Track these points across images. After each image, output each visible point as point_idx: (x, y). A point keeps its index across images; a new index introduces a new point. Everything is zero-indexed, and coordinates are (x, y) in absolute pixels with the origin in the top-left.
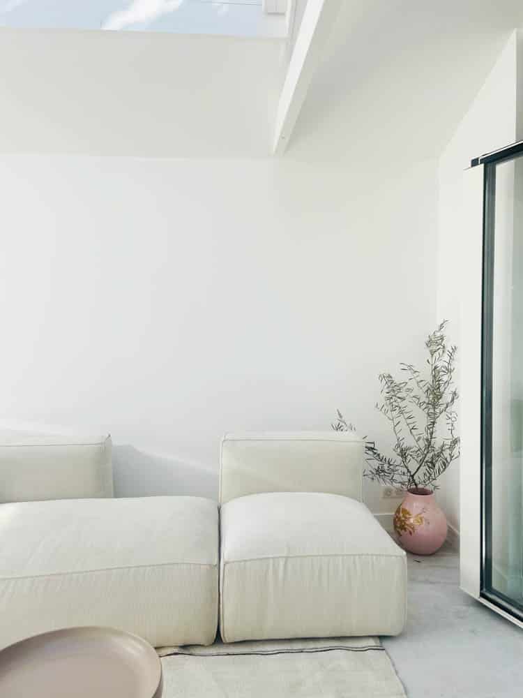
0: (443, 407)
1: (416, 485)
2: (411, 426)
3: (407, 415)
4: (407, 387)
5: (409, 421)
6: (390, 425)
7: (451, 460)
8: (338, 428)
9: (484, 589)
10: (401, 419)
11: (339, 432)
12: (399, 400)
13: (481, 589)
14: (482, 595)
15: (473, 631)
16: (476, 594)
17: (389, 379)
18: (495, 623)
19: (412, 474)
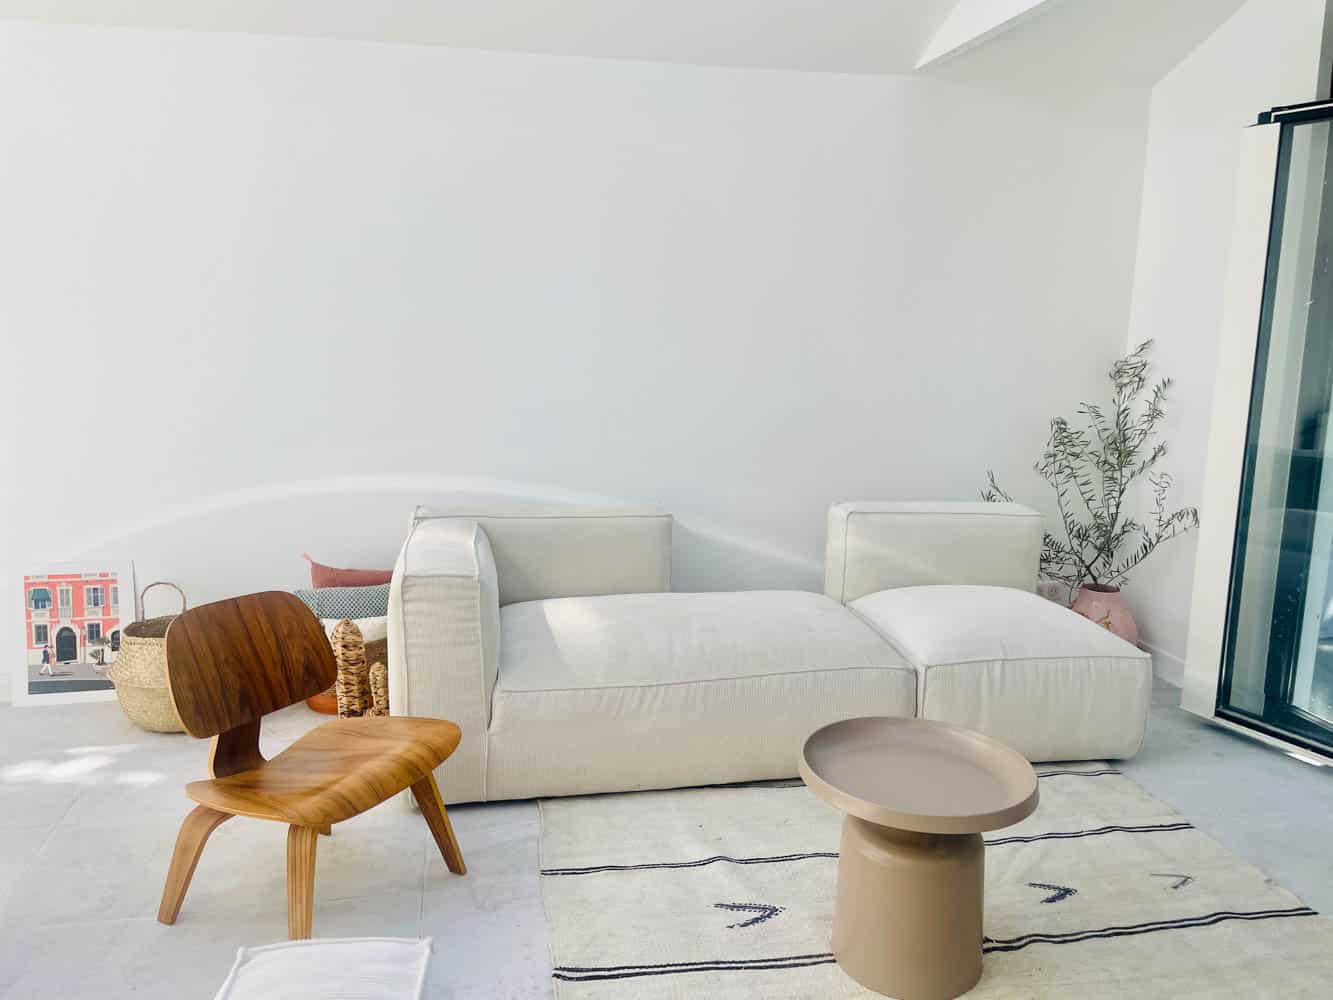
0: (1136, 468)
1: (1094, 578)
2: (1087, 496)
3: (1081, 481)
4: (1081, 439)
5: (1084, 489)
6: (1054, 493)
7: (1158, 542)
8: (990, 498)
9: (1221, 707)
10: (1072, 485)
11: (991, 503)
12: (1070, 457)
13: (1217, 706)
14: (1218, 714)
15: (1218, 755)
16: (1208, 712)
17: (1061, 425)
18: (1241, 747)
19: (1088, 564)
